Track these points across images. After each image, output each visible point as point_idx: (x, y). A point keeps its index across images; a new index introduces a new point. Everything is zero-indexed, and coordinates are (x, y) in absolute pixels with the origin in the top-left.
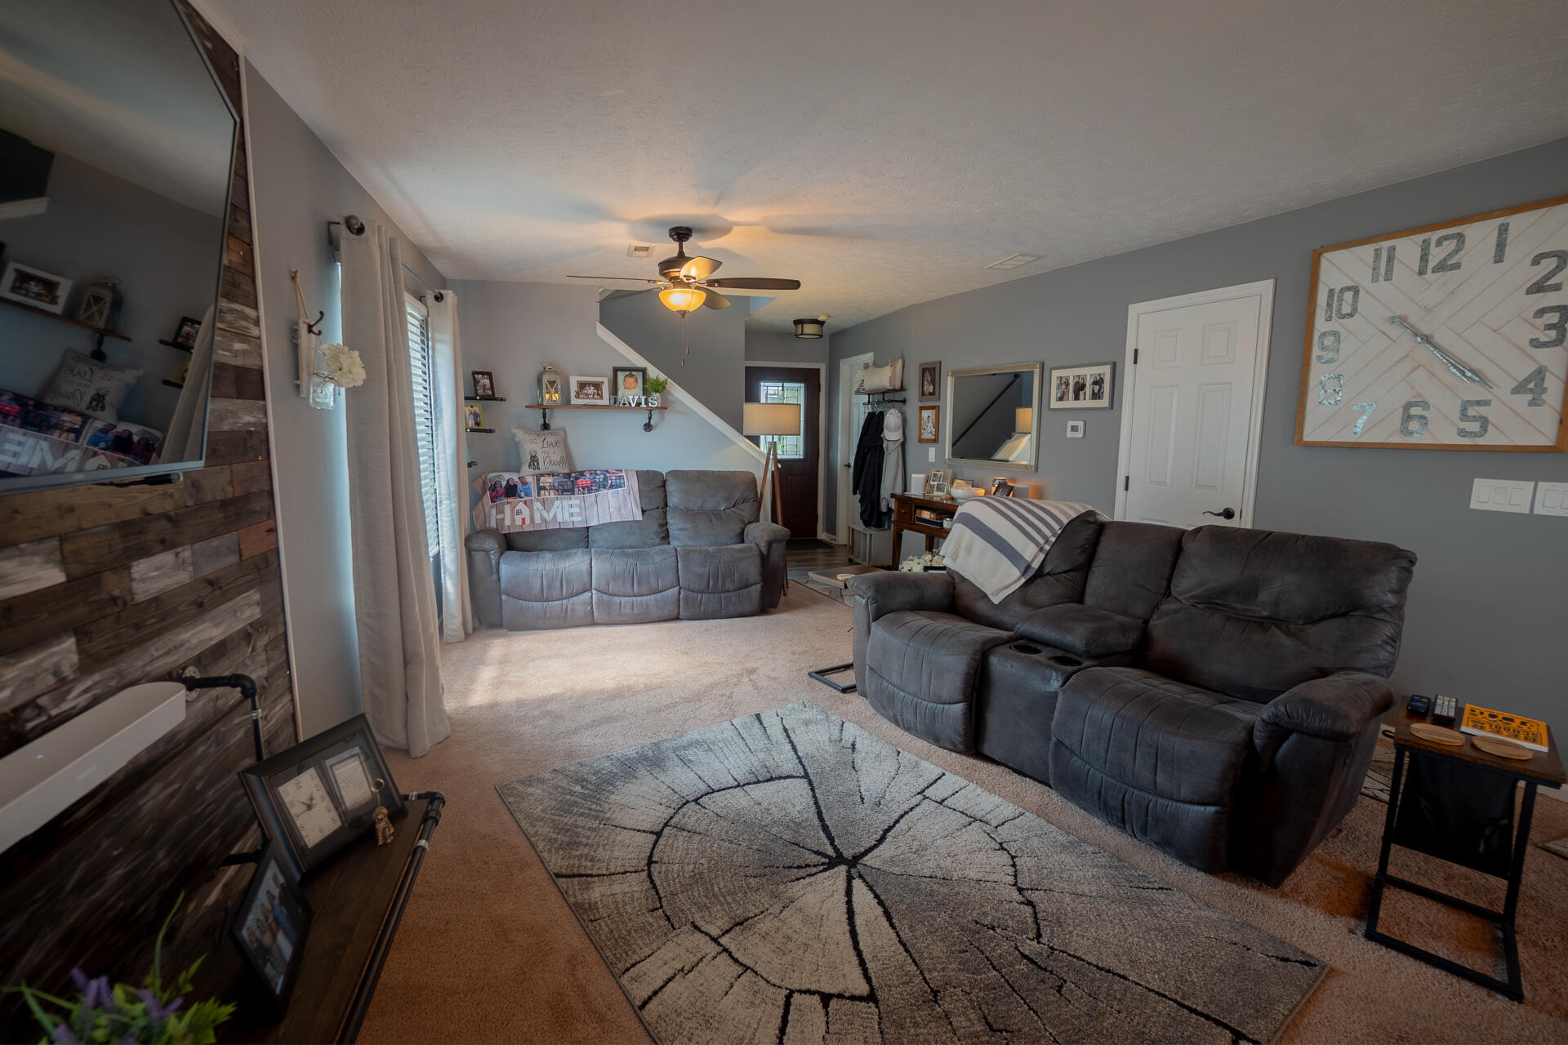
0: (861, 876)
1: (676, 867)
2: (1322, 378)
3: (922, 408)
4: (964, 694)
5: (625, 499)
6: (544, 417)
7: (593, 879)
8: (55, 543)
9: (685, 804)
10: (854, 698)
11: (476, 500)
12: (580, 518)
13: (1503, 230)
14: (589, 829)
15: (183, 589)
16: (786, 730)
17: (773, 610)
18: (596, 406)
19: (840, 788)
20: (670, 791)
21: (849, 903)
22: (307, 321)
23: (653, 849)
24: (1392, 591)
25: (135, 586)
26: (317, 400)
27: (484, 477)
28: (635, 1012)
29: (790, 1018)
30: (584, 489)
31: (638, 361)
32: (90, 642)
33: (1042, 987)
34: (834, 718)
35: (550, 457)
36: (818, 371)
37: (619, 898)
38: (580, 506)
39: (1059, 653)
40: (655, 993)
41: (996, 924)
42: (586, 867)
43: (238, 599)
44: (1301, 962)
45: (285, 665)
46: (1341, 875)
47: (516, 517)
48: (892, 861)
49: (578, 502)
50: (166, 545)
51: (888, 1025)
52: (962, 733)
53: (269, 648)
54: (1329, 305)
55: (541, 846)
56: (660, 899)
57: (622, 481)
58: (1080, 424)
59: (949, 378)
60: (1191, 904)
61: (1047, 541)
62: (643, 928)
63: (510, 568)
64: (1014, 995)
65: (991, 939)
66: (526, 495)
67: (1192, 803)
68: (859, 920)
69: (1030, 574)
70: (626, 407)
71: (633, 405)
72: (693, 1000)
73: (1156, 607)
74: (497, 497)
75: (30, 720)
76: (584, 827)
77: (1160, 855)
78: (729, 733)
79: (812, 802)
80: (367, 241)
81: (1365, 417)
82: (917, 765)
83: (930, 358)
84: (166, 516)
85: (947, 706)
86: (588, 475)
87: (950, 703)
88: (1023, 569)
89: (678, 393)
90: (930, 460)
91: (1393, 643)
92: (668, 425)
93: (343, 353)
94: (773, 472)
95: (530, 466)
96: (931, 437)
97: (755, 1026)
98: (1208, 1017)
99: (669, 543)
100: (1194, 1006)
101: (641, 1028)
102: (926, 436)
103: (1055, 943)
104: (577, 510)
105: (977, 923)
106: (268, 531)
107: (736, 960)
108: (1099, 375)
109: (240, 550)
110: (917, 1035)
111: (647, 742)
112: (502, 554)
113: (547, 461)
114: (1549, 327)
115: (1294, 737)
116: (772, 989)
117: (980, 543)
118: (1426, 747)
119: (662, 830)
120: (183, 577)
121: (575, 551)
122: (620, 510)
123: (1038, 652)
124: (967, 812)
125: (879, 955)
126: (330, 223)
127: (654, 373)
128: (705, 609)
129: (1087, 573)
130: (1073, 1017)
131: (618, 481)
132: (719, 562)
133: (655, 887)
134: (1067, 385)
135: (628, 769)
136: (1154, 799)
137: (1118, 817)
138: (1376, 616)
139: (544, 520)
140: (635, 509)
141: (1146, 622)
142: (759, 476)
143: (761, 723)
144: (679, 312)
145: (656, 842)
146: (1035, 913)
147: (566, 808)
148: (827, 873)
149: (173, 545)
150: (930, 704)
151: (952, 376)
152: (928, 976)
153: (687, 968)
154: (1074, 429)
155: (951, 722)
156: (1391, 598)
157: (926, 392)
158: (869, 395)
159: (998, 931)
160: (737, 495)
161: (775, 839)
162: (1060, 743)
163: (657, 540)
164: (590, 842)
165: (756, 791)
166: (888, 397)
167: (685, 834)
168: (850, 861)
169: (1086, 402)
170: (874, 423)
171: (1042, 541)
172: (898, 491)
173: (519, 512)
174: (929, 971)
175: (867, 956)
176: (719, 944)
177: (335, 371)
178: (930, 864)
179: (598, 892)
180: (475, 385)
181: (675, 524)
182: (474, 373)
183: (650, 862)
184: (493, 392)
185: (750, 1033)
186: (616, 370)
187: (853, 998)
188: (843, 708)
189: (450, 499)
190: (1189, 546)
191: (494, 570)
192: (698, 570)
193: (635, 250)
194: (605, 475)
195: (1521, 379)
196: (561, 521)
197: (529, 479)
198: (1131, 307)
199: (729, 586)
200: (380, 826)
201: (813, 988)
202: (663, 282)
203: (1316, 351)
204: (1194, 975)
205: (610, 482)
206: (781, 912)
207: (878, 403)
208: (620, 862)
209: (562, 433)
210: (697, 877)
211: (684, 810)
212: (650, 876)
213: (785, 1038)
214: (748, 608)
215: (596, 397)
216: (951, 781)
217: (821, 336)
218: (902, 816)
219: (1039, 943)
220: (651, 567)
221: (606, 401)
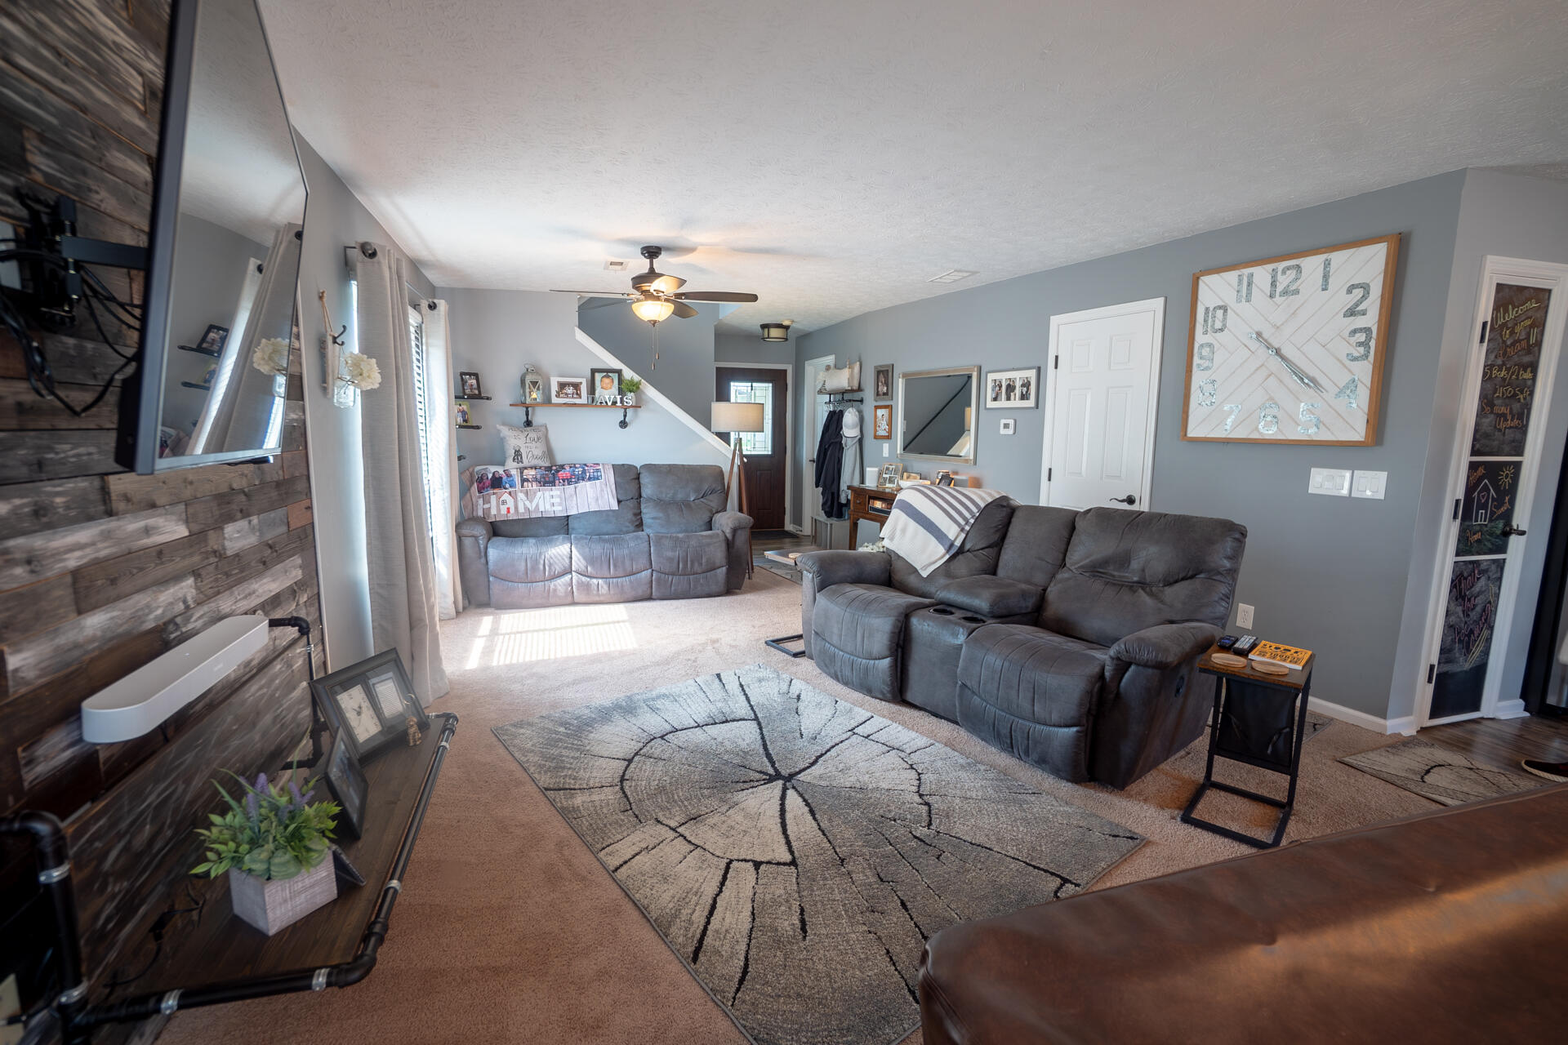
0: (794, 788)
1: (644, 783)
2: (1201, 383)
3: (877, 407)
4: (890, 649)
5: (602, 490)
6: (527, 414)
7: (576, 791)
8: (182, 507)
9: (653, 739)
10: (804, 662)
11: (464, 492)
12: (560, 508)
13: (1327, 264)
14: (572, 758)
15: (253, 549)
16: (741, 686)
17: (738, 591)
18: (575, 405)
19: (784, 727)
20: (640, 730)
21: (783, 805)
22: (332, 333)
23: (625, 771)
24: (1229, 558)
25: (227, 543)
26: (341, 400)
27: (471, 470)
28: (610, 874)
29: (728, 876)
30: (564, 481)
31: (614, 363)
32: (202, 582)
33: (926, 855)
34: (784, 676)
35: (532, 452)
36: (785, 371)
37: (597, 804)
38: (560, 497)
39: (969, 615)
40: (625, 862)
41: (897, 817)
42: (569, 783)
43: (287, 561)
44: (1127, 838)
45: (318, 620)
46: (1178, 783)
47: (502, 507)
48: (821, 777)
49: (558, 493)
50: (245, 514)
51: (804, 879)
52: (889, 683)
53: (308, 604)
54: (1206, 321)
55: (532, 769)
56: (630, 804)
57: (599, 474)
58: (1011, 422)
59: (900, 380)
60: (1054, 803)
61: (967, 522)
62: (617, 823)
63: (497, 552)
64: (903, 860)
65: (891, 827)
66: (511, 487)
67: (1060, 726)
68: (788, 816)
69: (953, 551)
70: (603, 405)
71: (610, 404)
72: (655, 867)
73: (1053, 576)
74: (484, 489)
75: (172, 633)
76: (567, 757)
77: (1039, 772)
78: (693, 688)
79: (759, 738)
80: (379, 263)
81: (1233, 417)
82: (850, 710)
83: (883, 361)
84: (242, 491)
85: (877, 662)
86: (568, 468)
87: (879, 659)
88: (947, 547)
89: (650, 392)
90: (884, 455)
91: (1226, 599)
92: (641, 422)
93: (363, 360)
94: (739, 466)
95: (514, 459)
96: (884, 433)
97: (702, 881)
98: (1046, 871)
99: (643, 531)
100: (1038, 865)
101: (615, 884)
102: (881, 433)
103: (942, 829)
104: (558, 500)
105: (882, 817)
106: (306, 508)
107: (690, 842)
108: (1027, 378)
109: (288, 523)
110: (825, 885)
111: (622, 695)
112: (489, 539)
113: (530, 455)
114: (1360, 344)
115: (1133, 667)
116: (716, 859)
117: (913, 525)
118: (1218, 668)
119: (633, 758)
120: (253, 540)
121: (556, 537)
122: (597, 500)
123: (952, 613)
124: (887, 744)
125: (802, 838)
126: (346, 248)
127: (629, 374)
128: (675, 590)
129: (1001, 549)
130: (945, 873)
131: (595, 474)
132: (688, 547)
133: (626, 796)
134: (1000, 387)
135: (605, 715)
136: (1033, 725)
137: (1008, 742)
138: (1214, 578)
139: (527, 509)
140: (611, 500)
141: (1045, 590)
142: (726, 469)
143: (721, 680)
144: (650, 321)
145: (628, 766)
146: (930, 811)
147: (553, 743)
148: (767, 786)
149: (248, 515)
150: (864, 661)
151: (903, 377)
152: (838, 850)
153: (650, 847)
154: (1006, 426)
155: (881, 675)
156: (1227, 564)
157: (881, 393)
158: (830, 395)
159: (898, 822)
160: (706, 487)
161: (727, 763)
162: (964, 685)
163: (632, 528)
164: (573, 766)
165: (713, 731)
166: (847, 397)
167: (652, 760)
168: (786, 778)
169: (1016, 403)
170: (834, 421)
171: (963, 522)
172: (856, 483)
173: (504, 502)
174: (840, 847)
175: (792, 837)
176: (676, 832)
177: (357, 376)
178: (852, 779)
179: (579, 800)
180: (463, 385)
181: (649, 513)
182: (462, 374)
183: (622, 779)
184: (480, 392)
185: (697, 885)
186: (594, 371)
187: (779, 864)
188: (794, 669)
189: (443, 489)
190: (1080, 524)
191: (483, 554)
192: (670, 554)
193: (611, 264)
194: (583, 468)
195: (1341, 387)
196: (543, 510)
197: (513, 472)
198: (1052, 318)
199: (697, 568)
200: (412, 731)
201: (748, 858)
202: (636, 295)
203: (1196, 360)
204: (1044, 847)
205: (588, 474)
206: (727, 811)
207: (839, 402)
208: (597, 780)
209: (543, 429)
210: (661, 789)
211: (653, 743)
212: (622, 789)
213: (724, 888)
214: (714, 588)
215: (575, 396)
216: (878, 721)
217: (786, 339)
218: (833, 747)
219: (929, 829)
220: (626, 551)
221: (584, 400)
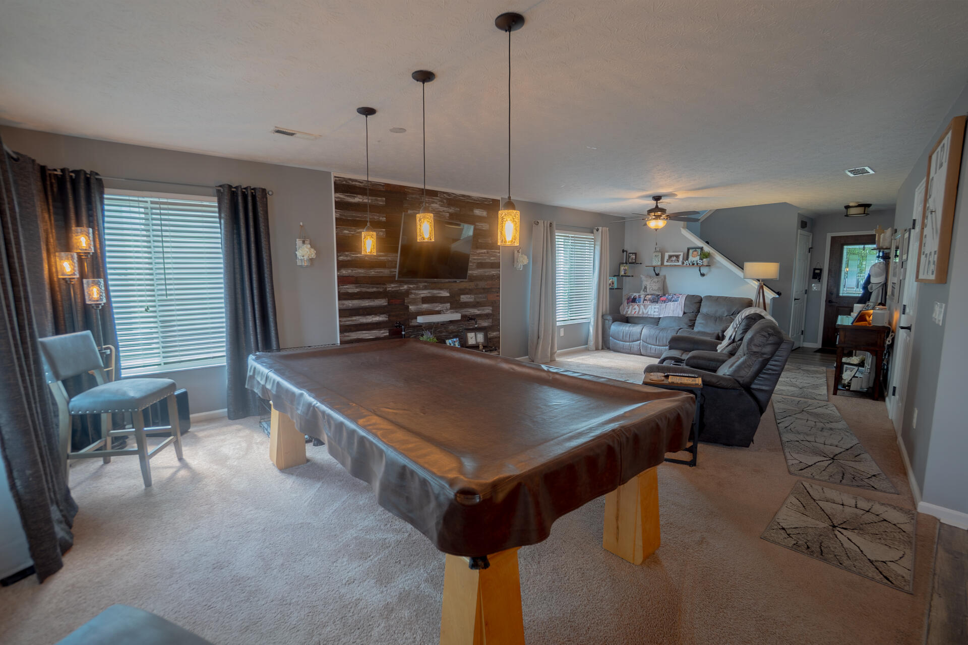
5: (677, 307)
6: (655, 271)
8: (448, 290)
12: (657, 314)
18: (675, 266)
22: (517, 250)
25: (461, 299)
26: (518, 268)
27: (628, 294)
30: (662, 301)
31: (699, 243)
32: (452, 305)
35: (654, 288)
38: (658, 308)
43: (486, 308)
47: (633, 311)
49: (658, 306)
57: (678, 299)
63: (615, 327)
66: (639, 302)
70: (687, 265)
71: (691, 264)
74: (629, 302)
80: (540, 226)
84: (469, 289)
86: (667, 295)
89: (719, 258)
92: (713, 274)
95: (644, 291)
99: (693, 329)
104: (657, 310)
106: (497, 296)
109: (487, 298)
113: (651, 289)
120: (471, 300)
122: (674, 311)
127: (707, 248)
139: (643, 313)
140: (680, 312)
144: (655, 229)
149: (470, 294)
163: (687, 326)
173: (635, 309)
180: (628, 258)
181: (700, 321)
182: (629, 253)
184: (635, 261)
186: (688, 249)
191: (609, 327)
194: (673, 296)
196: (650, 314)
197: (642, 296)
205: (674, 299)
209: (664, 277)
215: (676, 261)
220: (665, 335)
221: (680, 263)
